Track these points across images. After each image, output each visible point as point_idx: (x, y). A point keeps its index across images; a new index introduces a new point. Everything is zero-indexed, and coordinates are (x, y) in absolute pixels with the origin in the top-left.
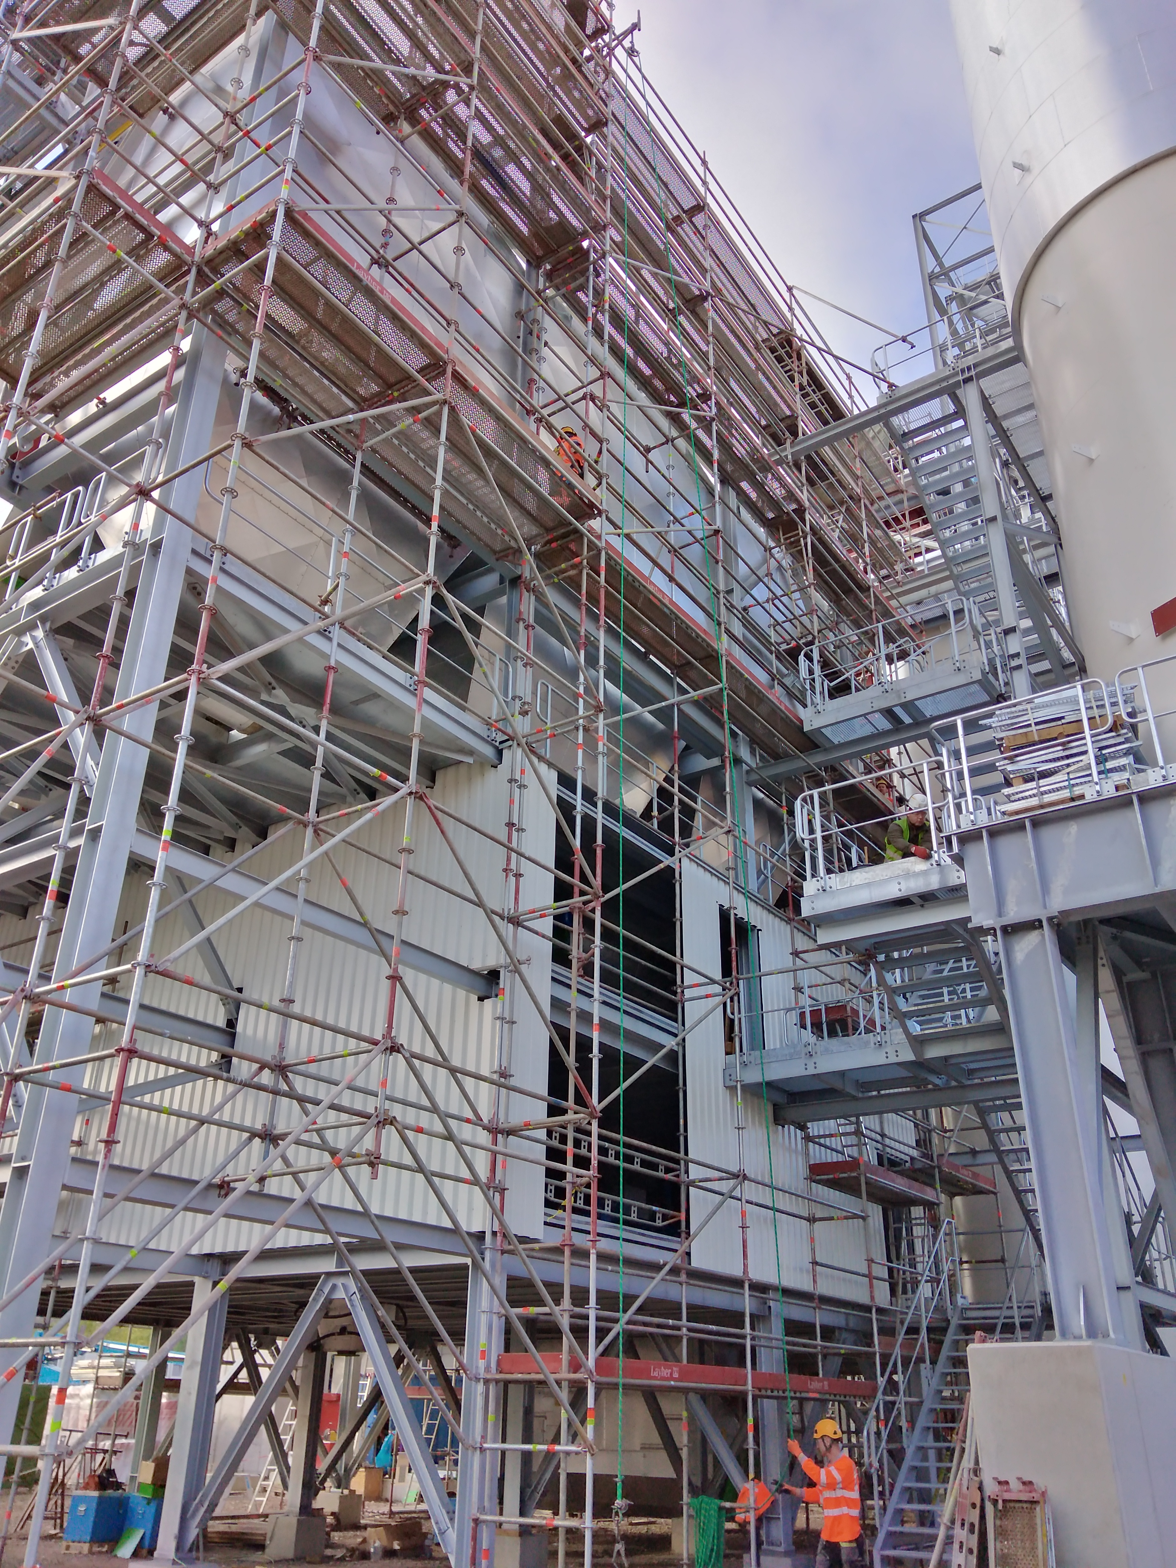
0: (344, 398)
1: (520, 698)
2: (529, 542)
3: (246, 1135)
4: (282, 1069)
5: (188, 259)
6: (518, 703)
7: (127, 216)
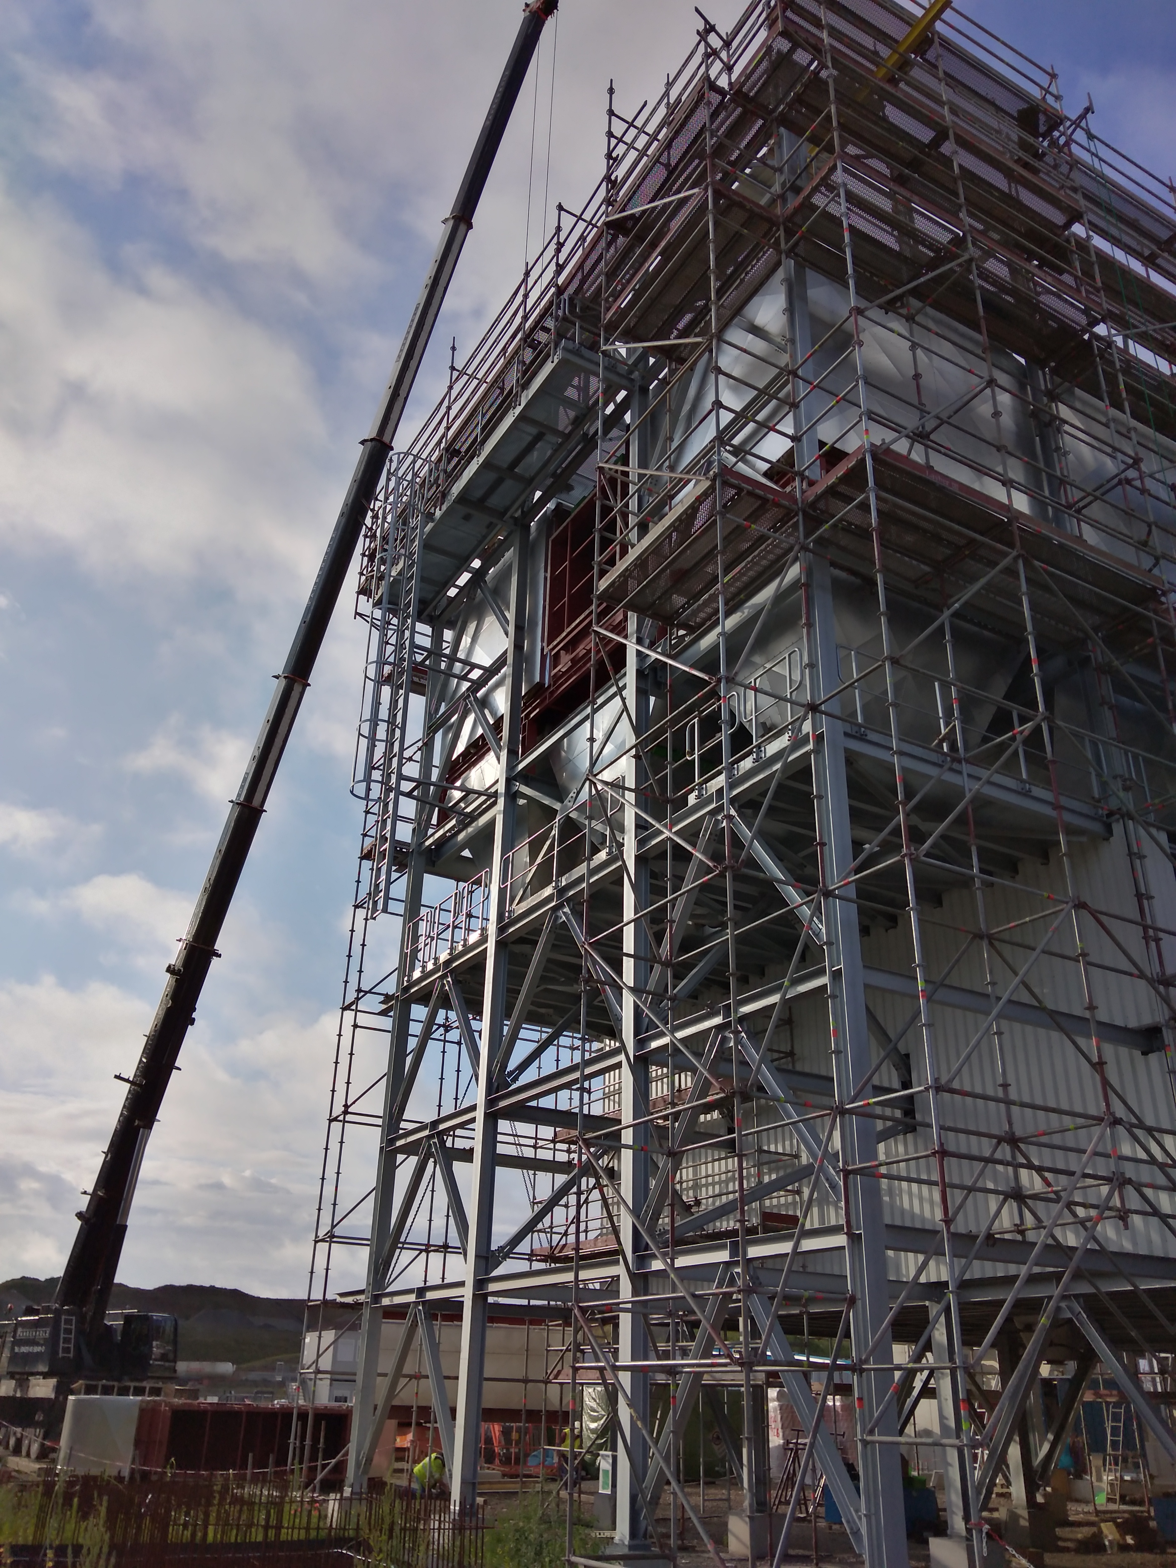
0: (922, 566)
1: (1121, 776)
2: (1096, 629)
3: (1002, 1197)
4: (1013, 1141)
5: (795, 507)
6: (1120, 783)
7: (749, 493)
